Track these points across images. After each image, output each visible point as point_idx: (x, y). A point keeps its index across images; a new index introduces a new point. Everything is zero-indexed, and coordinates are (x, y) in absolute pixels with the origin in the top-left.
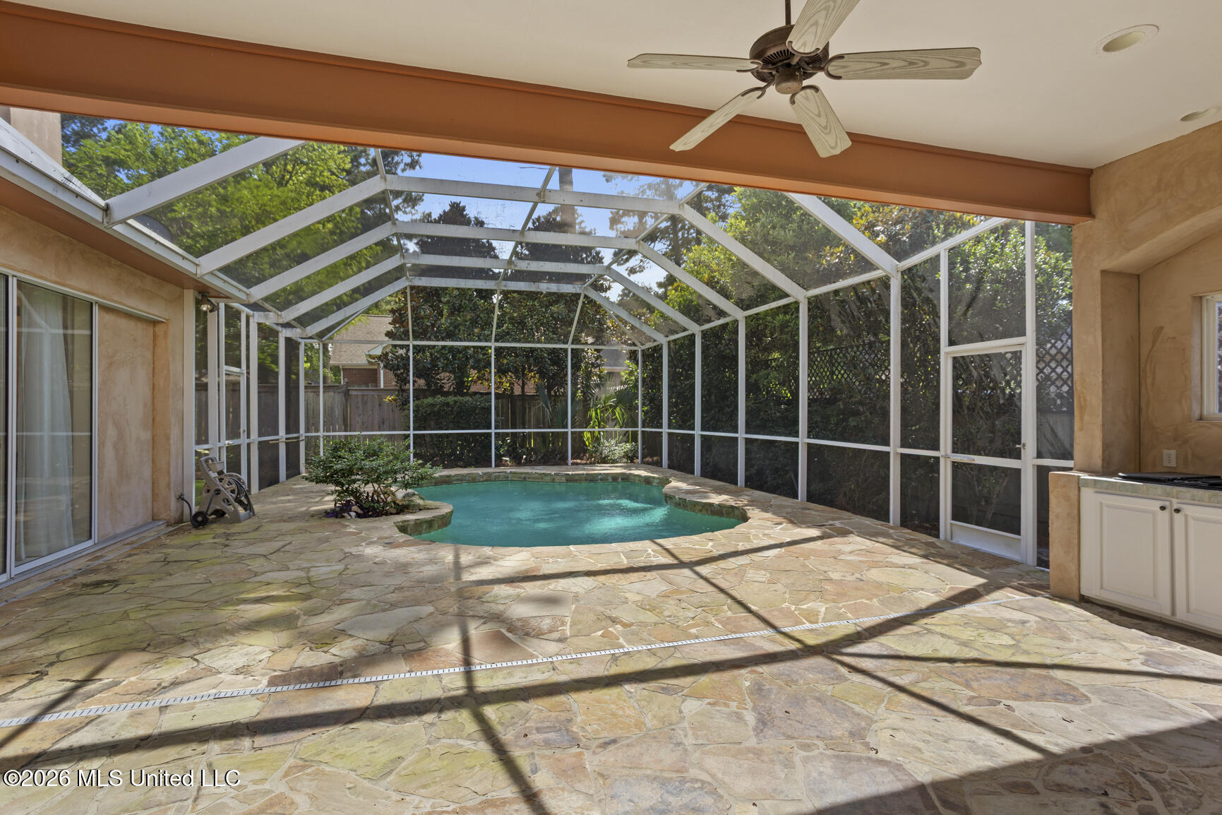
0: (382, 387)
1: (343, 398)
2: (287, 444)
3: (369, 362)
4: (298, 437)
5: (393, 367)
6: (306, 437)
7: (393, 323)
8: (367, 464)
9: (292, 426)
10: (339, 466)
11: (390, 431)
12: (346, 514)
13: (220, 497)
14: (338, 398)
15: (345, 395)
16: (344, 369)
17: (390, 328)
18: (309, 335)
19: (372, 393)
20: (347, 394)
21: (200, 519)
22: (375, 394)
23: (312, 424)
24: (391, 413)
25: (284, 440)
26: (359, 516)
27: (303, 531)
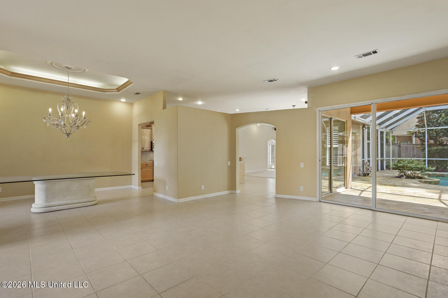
0: (414, 143)
1: (398, 147)
2: (381, 160)
3: (408, 134)
4: (383, 159)
5: (419, 137)
6: (386, 159)
7: (418, 122)
8: (409, 165)
9: (382, 156)
10: (400, 165)
11: (417, 158)
12: (402, 177)
13: (369, 170)
14: (396, 148)
15: (399, 147)
16: (397, 137)
17: (417, 124)
18: (382, 127)
19: (410, 146)
20: (399, 146)
21: (364, 175)
22: (411, 146)
23: (388, 156)
24: (418, 152)
25: (380, 159)
26: (405, 178)
27: (390, 179)
